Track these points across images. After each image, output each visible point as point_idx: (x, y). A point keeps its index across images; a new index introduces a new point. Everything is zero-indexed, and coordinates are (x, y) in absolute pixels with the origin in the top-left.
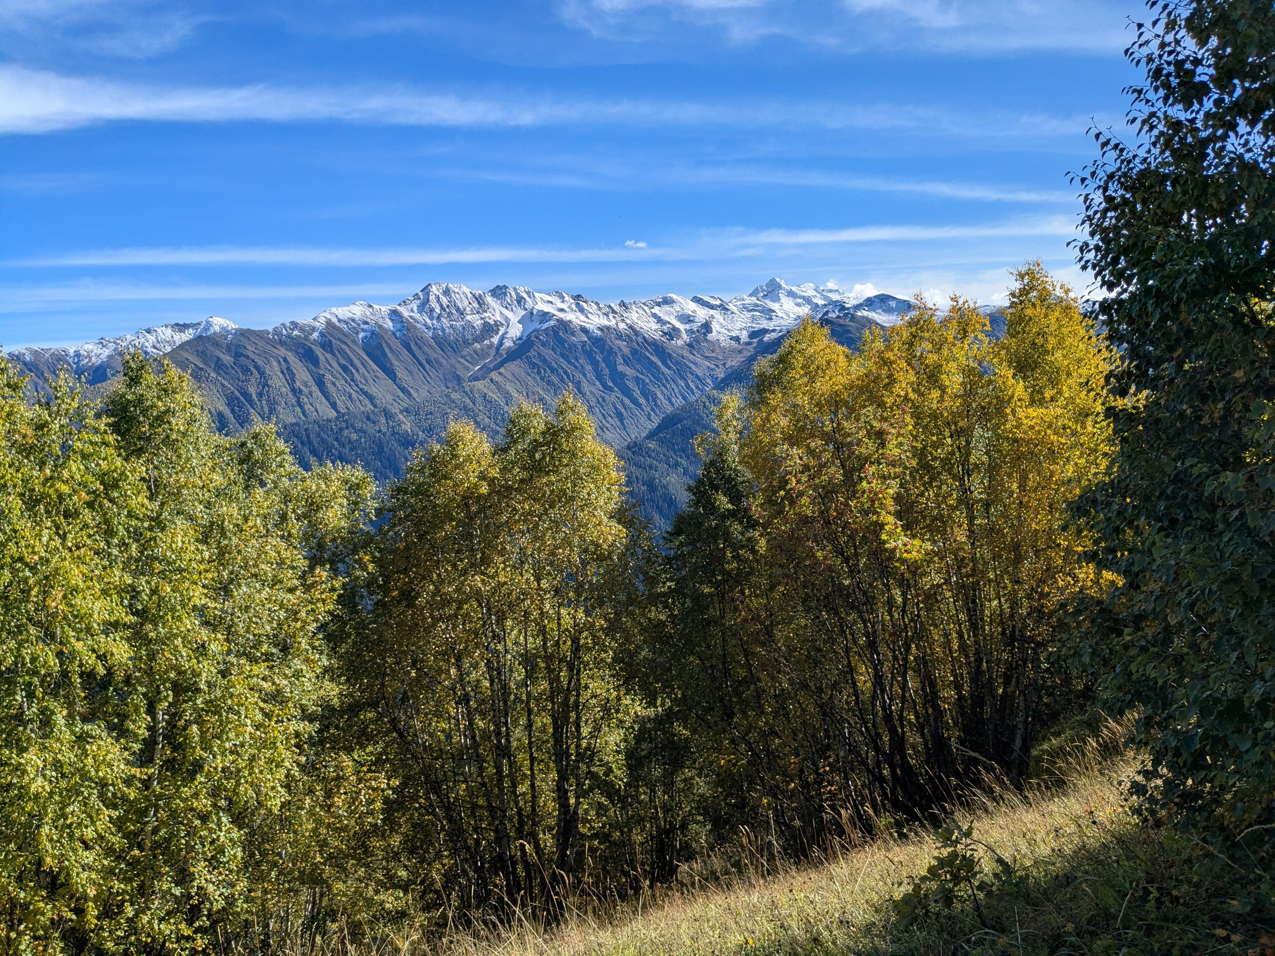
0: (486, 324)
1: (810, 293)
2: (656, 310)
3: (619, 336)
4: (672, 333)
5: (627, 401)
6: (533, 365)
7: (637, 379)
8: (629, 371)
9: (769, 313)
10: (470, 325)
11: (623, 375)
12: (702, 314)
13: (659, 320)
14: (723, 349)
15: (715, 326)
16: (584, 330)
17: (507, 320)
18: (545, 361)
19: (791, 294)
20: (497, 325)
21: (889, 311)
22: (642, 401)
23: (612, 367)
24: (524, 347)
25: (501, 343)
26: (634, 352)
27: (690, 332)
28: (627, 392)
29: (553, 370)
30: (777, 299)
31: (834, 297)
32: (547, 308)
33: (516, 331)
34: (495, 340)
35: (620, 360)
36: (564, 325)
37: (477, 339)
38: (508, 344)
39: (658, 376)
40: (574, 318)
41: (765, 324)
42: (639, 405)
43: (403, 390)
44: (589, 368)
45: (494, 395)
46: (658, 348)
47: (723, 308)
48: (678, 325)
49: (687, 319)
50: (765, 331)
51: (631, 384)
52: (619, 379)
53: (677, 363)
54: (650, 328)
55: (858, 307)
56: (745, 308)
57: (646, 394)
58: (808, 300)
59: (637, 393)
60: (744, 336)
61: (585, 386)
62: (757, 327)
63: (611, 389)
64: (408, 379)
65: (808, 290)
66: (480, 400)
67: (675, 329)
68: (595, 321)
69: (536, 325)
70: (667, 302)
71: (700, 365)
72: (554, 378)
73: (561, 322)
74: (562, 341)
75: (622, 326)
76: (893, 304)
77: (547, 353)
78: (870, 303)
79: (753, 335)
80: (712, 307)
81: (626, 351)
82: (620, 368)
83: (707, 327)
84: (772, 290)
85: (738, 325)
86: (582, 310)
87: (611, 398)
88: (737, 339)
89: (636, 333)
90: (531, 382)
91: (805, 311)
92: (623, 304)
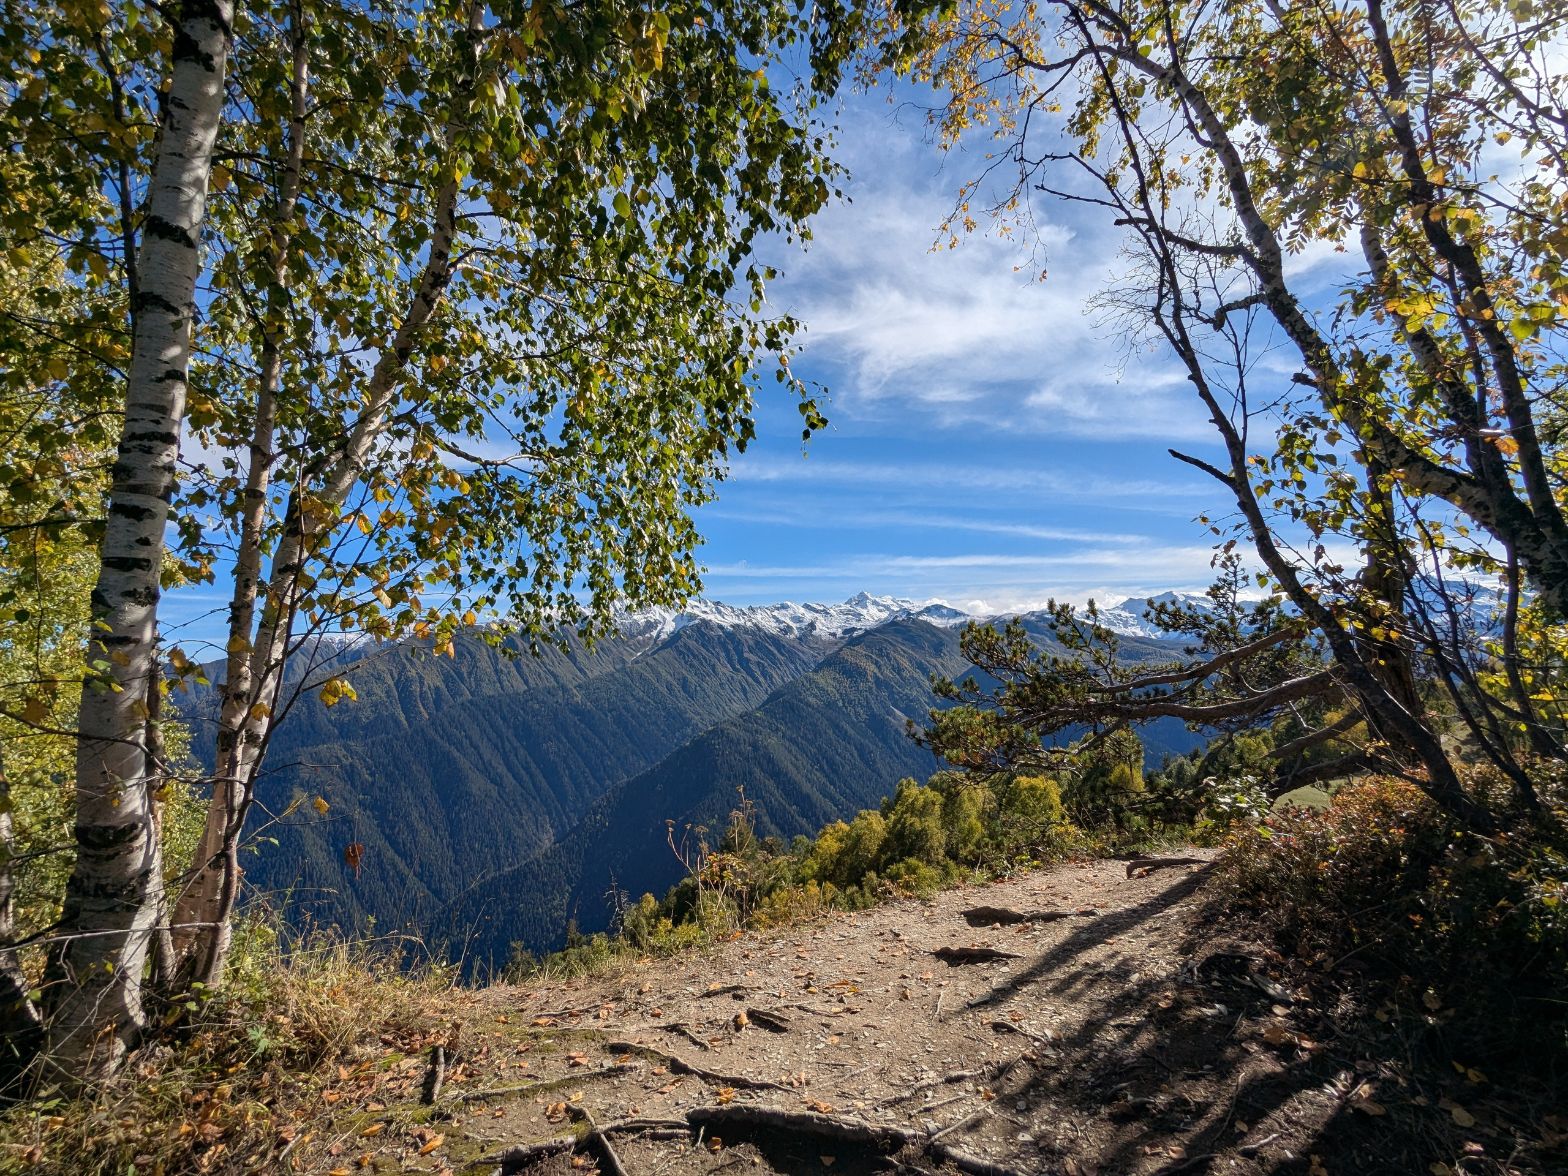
0: (648, 622)
1: (890, 602)
2: (776, 613)
3: (746, 631)
4: (788, 629)
5: (750, 679)
6: (681, 653)
7: (758, 663)
8: (752, 657)
9: (858, 616)
10: (636, 622)
11: (748, 660)
12: (809, 616)
13: (778, 620)
14: (824, 642)
15: (818, 625)
16: (721, 627)
17: (664, 619)
18: (689, 649)
19: (875, 603)
20: (657, 623)
21: (942, 616)
22: (761, 679)
23: (740, 653)
24: (675, 637)
25: (658, 636)
26: (757, 643)
27: (800, 629)
28: (750, 673)
29: (694, 656)
30: (865, 607)
31: (906, 605)
32: (696, 611)
33: (670, 627)
34: (654, 633)
35: (746, 649)
36: (706, 623)
37: (640, 633)
38: (663, 636)
39: (774, 661)
40: (714, 618)
41: (854, 624)
42: (759, 683)
43: (581, 670)
44: (723, 654)
45: (648, 675)
46: (774, 640)
47: (826, 612)
48: (791, 624)
49: (797, 619)
50: (854, 629)
51: (754, 667)
52: (745, 663)
53: (789, 651)
54: (770, 626)
55: (920, 613)
56: (841, 612)
57: (764, 674)
58: (887, 608)
59: (758, 674)
60: (839, 633)
61: (720, 669)
62: (849, 626)
63: (738, 671)
64: (586, 662)
65: (888, 600)
66: (637, 678)
67: (789, 627)
68: (728, 620)
69: (685, 623)
70: (784, 607)
71: (807, 653)
72: (695, 662)
73: (703, 620)
74: (703, 635)
75: (749, 624)
76: (945, 611)
77: (692, 643)
78: (928, 610)
79: (846, 632)
80: (817, 611)
81: (751, 642)
82: (746, 655)
83: (812, 626)
84: (862, 600)
85: (835, 624)
86: (720, 612)
87: (738, 677)
88: (834, 635)
89: (759, 629)
90: (677, 665)
91: (884, 615)
92: (751, 609)
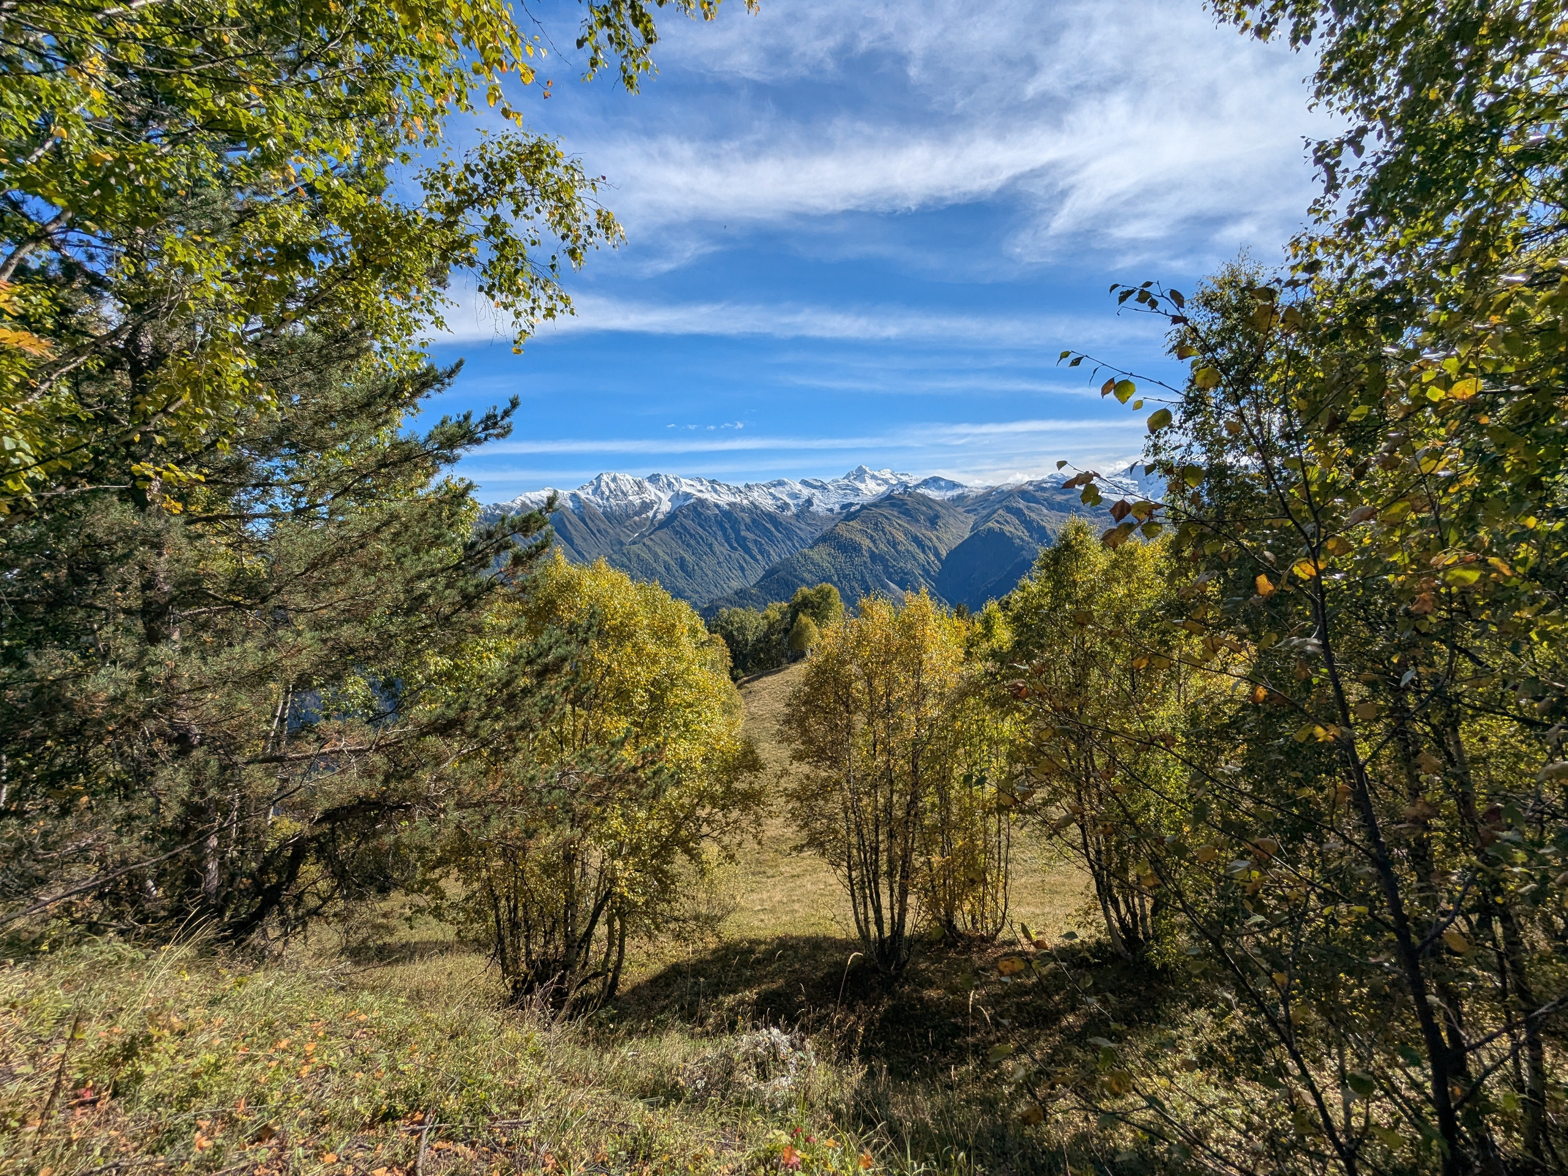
0: (644, 502)
1: (888, 476)
2: (772, 490)
3: (743, 509)
4: (785, 506)
5: (747, 557)
6: (677, 533)
7: (755, 541)
8: (750, 536)
9: (856, 491)
10: (631, 503)
11: (745, 538)
12: (806, 492)
13: (775, 497)
14: (821, 518)
15: (815, 501)
16: (717, 506)
17: (660, 499)
18: (685, 529)
19: (873, 477)
20: (652, 503)
21: (940, 488)
22: (759, 557)
23: (737, 532)
24: (671, 517)
25: (655, 516)
26: (754, 521)
27: (797, 505)
28: (748, 551)
29: (691, 535)
30: (863, 481)
31: (904, 478)
32: (689, 490)
33: (666, 507)
34: (651, 514)
35: (743, 527)
36: (702, 502)
37: (636, 514)
38: (660, 516)
39: (771, 539)
40: (710, 497)
41: (852, 499)
42: (757, 560)
43: (579, 553)
44: (720, 533)
45: (646, 555)
46: (771, 517)
47: (823, 487)
48: (788, 500)
49: (794, 496)
50: (851, 504)
51: (751, 545)
52: (742, 542)
53: (786, 529)
54: (767, 504)
55: (917, 486)
56: (839, 487)
57: (761, 552)
58: (886, 481)
59: (755, 551)
60: (837, 508)
61: (717, 548)
62: (846, 501)
63: (735, 549)
64: (583, 544)
65: (886, 474)
66: (635, 559)
67: (786, 503)
68: (725, 499)
69: (681, 503)
70: (781, 483)
71: (804, 530)
72: (693, 542)
73: (699, 500)
74: (699, 514)
75: (745, 502)
76: (943, 484)
77: (688, 523)
78: (926, 483)
79: (843, 507)
80: (815, 487)
81: (748, 520)
82: (743, 533)
83: (809, 502)
84: (860, 474)
85: (833, 500)
86: (716, 491)
87: (736, 555)
88: (831, 510)
89: (756, 507)
90: (674, 545)
91: (883, 489)
92: (747, 486)
